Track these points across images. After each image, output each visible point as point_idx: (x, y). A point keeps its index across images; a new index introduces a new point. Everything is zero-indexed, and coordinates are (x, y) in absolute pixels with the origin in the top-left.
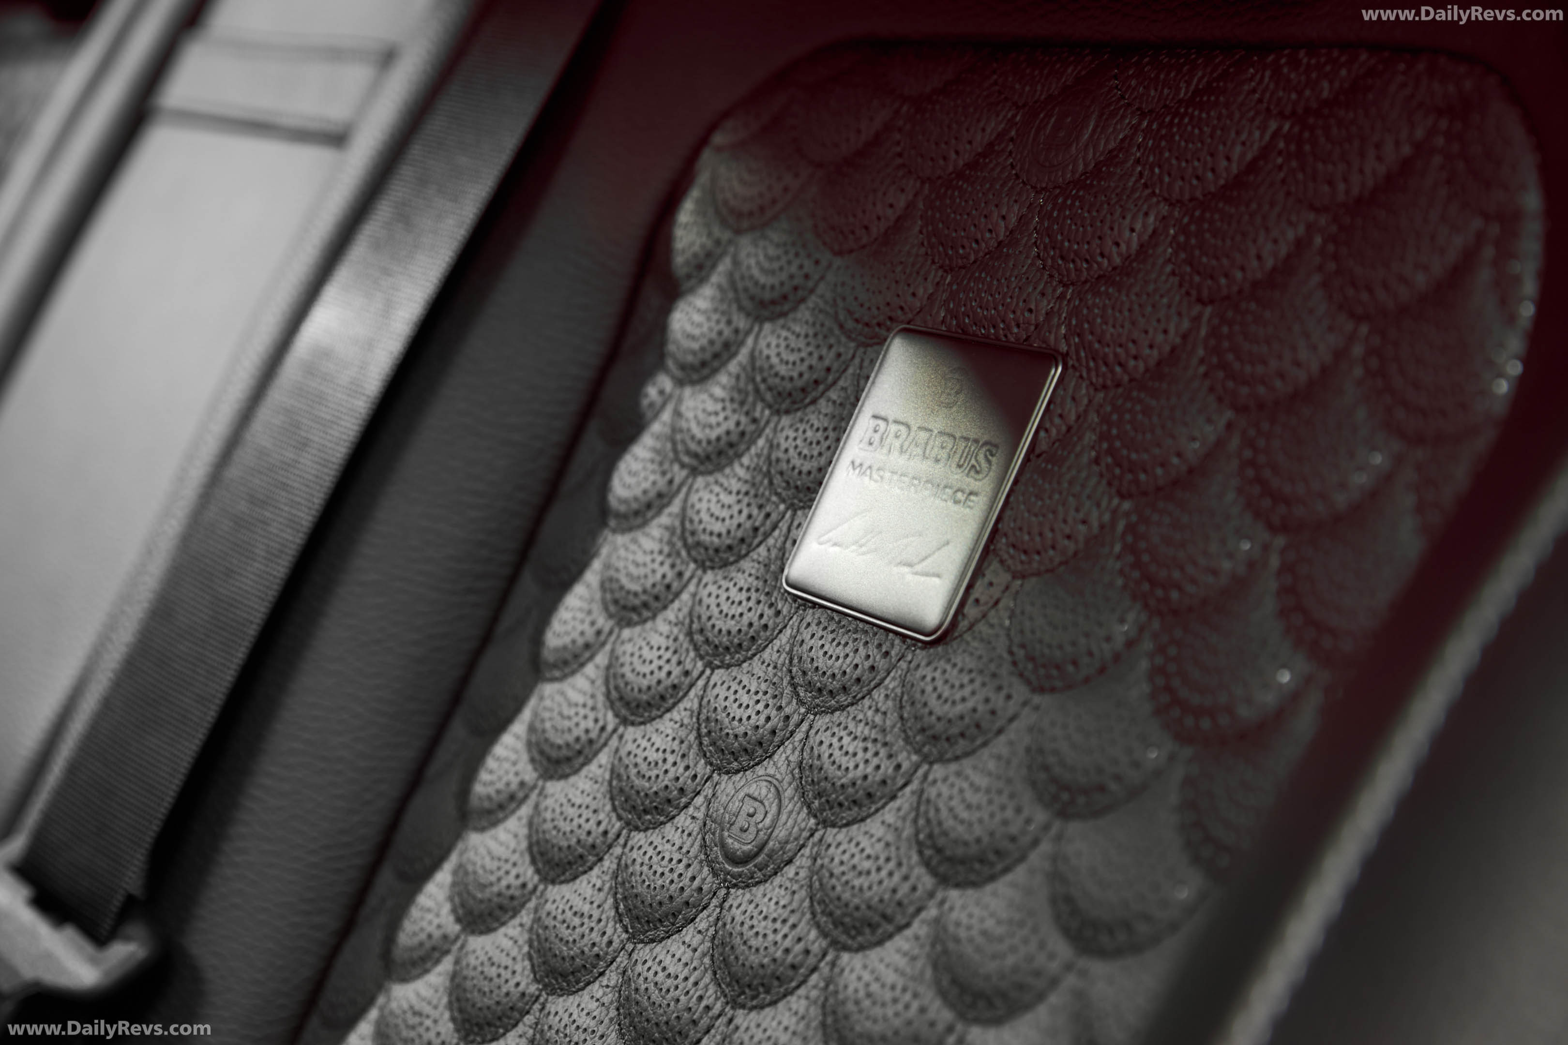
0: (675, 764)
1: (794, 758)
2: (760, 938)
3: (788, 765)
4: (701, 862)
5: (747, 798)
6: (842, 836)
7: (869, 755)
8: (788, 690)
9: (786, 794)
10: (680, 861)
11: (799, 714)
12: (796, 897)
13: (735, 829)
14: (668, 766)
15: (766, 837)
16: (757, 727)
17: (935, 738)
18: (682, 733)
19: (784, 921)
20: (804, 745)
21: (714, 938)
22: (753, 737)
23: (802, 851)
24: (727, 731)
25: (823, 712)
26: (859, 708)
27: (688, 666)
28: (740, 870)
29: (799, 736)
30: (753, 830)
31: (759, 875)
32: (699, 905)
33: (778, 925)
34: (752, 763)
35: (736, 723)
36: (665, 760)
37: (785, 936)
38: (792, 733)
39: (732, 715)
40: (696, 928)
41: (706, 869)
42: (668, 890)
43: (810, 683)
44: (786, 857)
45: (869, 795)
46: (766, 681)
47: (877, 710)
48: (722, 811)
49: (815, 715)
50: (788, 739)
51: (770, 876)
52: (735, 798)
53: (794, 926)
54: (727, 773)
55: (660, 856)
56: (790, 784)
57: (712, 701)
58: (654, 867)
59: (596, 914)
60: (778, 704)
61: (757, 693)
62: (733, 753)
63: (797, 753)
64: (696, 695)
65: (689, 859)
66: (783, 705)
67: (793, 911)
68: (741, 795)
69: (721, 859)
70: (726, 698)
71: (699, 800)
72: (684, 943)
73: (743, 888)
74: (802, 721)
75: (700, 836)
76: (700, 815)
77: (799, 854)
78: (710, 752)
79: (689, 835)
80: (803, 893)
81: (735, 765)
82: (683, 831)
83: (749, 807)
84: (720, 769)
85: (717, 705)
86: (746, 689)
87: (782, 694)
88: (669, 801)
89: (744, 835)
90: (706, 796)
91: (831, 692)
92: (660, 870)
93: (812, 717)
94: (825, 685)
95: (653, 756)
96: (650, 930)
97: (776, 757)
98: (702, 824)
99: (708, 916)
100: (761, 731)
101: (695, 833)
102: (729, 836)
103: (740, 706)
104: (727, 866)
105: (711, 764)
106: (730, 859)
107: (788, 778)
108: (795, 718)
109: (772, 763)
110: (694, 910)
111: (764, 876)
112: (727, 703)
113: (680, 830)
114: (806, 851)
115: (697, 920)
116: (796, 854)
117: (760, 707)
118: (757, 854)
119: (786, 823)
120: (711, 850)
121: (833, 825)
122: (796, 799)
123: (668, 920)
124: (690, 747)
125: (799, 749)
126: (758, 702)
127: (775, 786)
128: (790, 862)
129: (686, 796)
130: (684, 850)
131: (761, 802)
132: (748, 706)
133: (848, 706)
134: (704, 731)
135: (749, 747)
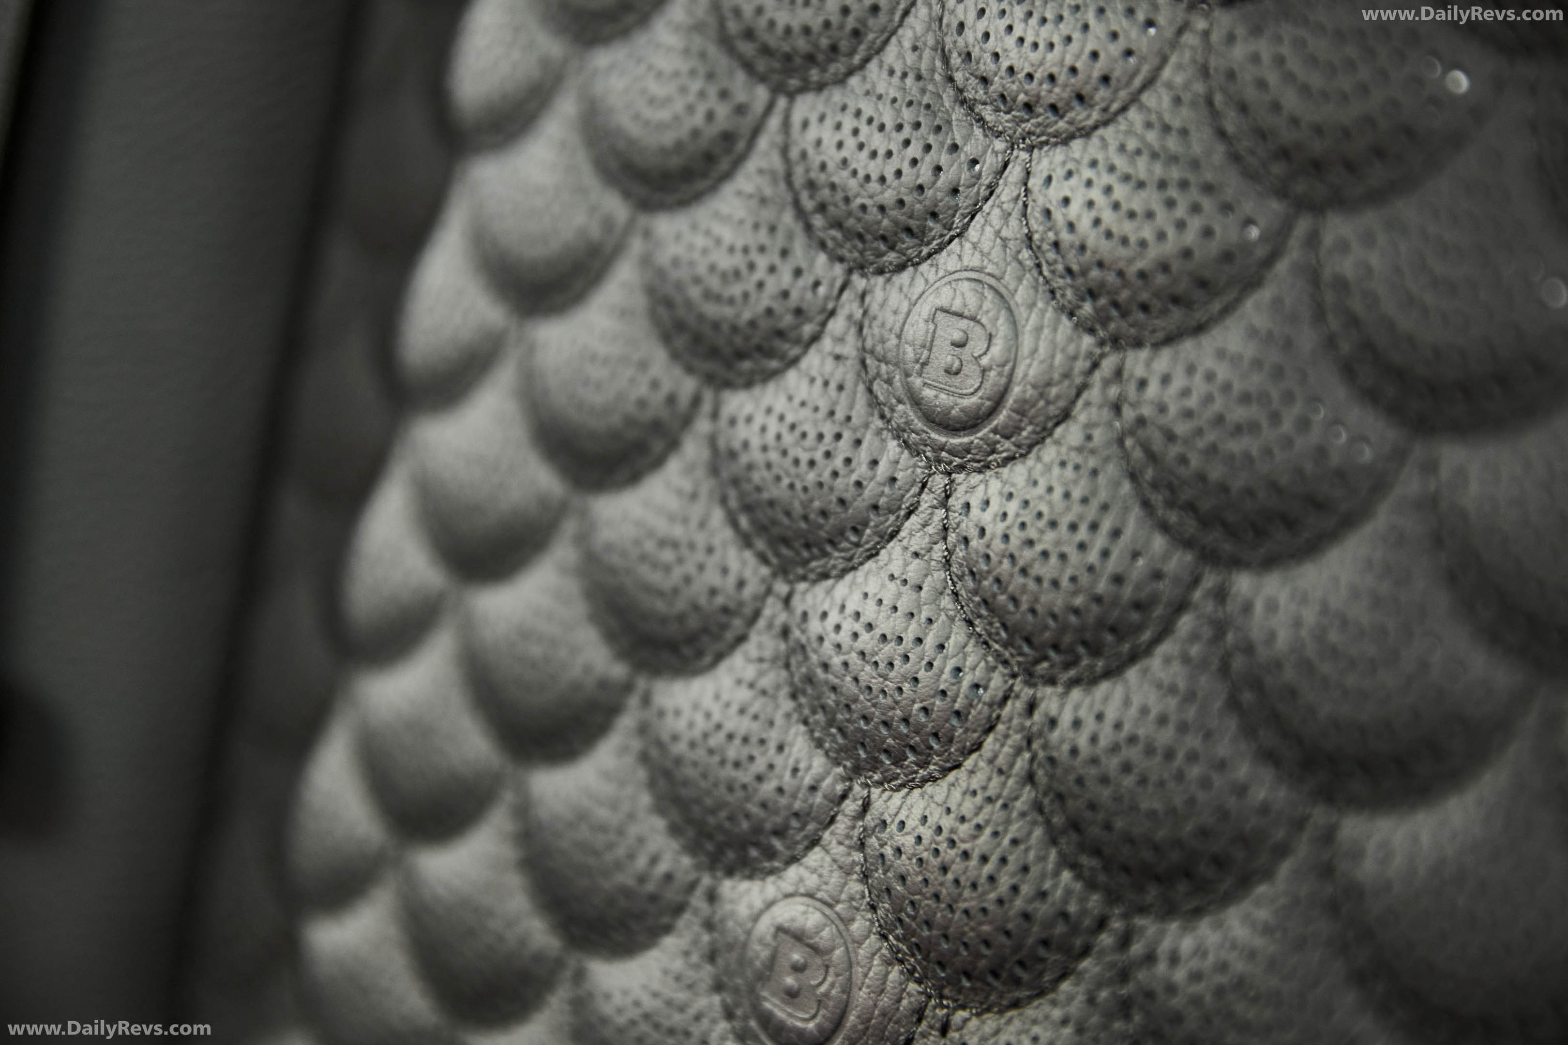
0: (772, 269)
1: (1014, 229)
2: (1053, 560)
3: (1005, 246)
4: (879, 432)
5: (940, 316)
6: (1164, 360)
7: (1180, 212)
8: (958, 113)
9: (1019, 298)
10: (838, 437)
11: (996, 153)
12: (1101, 479)
13: (934, 371)
14: (760, 274)
15: (1003, 380)
16: (921, 188)
17: (1317, 166)
18: (767, 214)
19: (1094, 527)
20: (1025, 206)
21: (947, 563)
22: (918, 206)
23: (1085, 395)
24: (859, 201)
25: (1046, 143)
26: (1123, 127)
27: (740, 96)
28: (966, 440)
29: (1007, 192)
30: (970, 369)
31: (1006, 446)
32: (899, 508)
33: (1083, 534)
34: (925, 251)
35: (874, 186)
36: (752, 266)
37: (1105, 554)
38: (991, 190)
39: (861, 174)
40: (906, 548)
41: (893, 445)
42: (831, 489)
43: (1003, 96)
44: (1053, 410)
45: (1203, 283)
46: (910, 104)
47: (1166, 129)
48: (894, 341)
49: (1030, 149)
50: (987, 199)
51: (1031, 447)
52: (913, 318)
53: (1116, 533)
54: (880, 272)
55: (797, 432)
56: (1020, 279)
57: (811, 151)
58: (792, 453)
59: (701, 539)
60: (949, 142)
61: (899, 127)
62: (884, 238)
63: (1014, 222)
64: (773, 144)
65: (855, 430)
66: (959, 142)
67: (1105, 507)
68: (925, 309)
69: (919, 424)
70: (840, 145)
71: (837, 325)
72: (892, 577)
73: (980, 471)
74: (1006, 165)
75: (861, 388)
76: (849, 349)
77: (1080, 403)
78: (834, 239)
79: (841, 388)
80: (1112, 470)
81: (892, 257)
82: (826, 384)
83: (953, 330)
84: (862, 267)
85: (824, 158)
86: (876, 123)
87: (949, 122)
88: (780, 334)
89: (957, 380)
90: (850, 317)
91: (1053, 108)
92: (804, 457)
93: (1024, 155)
94: (1038, 97)
95: (726, 262)
96: (814, 558)
97: (973, 233)
98: (858, 367)
99: (925, 525)
100: (929, 193)
101: (849, 385)
102: (925, 384)
103: (874, 154)
104: (933, 435)
105: (841, 259)
106: (939, 424)
107: (1011, 270)
108: (989, 163)
109: (967, 245)
110: (892, 518)
111: (1019, 446)
112: (844, 153)
113: (819, 382)
114: (1094, 394)
115: (902, 534)
116: (1073, 402)
117: (915, 150)
118: (992, 412)
119: (1035, 351)
120: (893, 410)
121: (1138, 344)
122: (1040, 305)
123: (847, 540)
124: (790, 237)
125: (1016, 214)
126: (907, 143)
127: (991, 287)
128: (1065, 416)
129: (809, 320)
130: (840, 415)
131: (973, 319)
132: (889, 154)
133: (1095, 127)
134: (808, 204)
135: (913, 224)
